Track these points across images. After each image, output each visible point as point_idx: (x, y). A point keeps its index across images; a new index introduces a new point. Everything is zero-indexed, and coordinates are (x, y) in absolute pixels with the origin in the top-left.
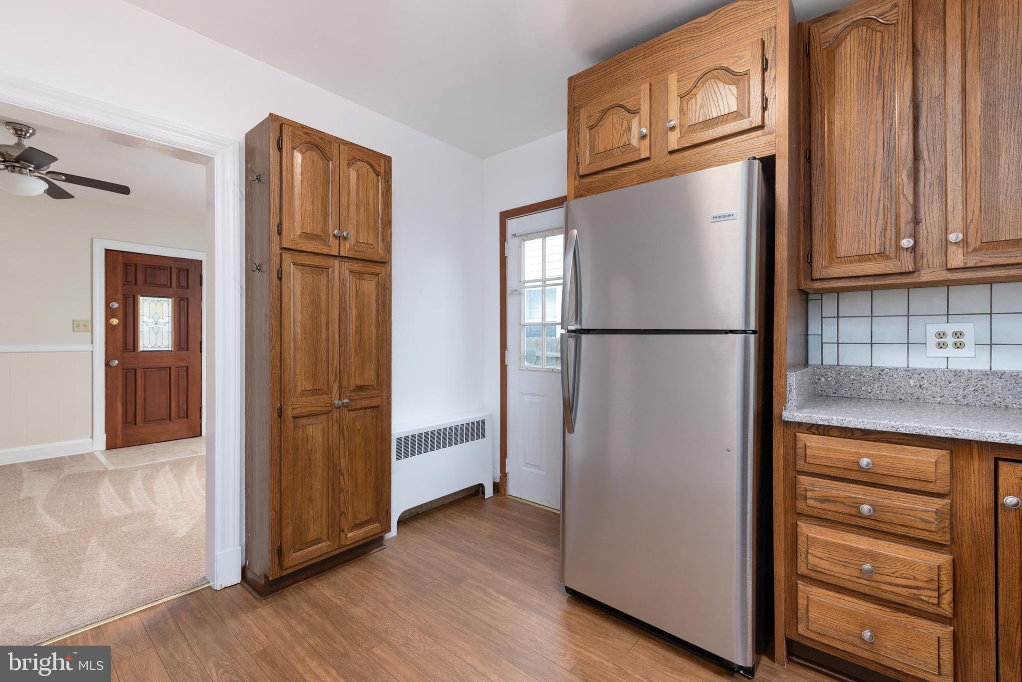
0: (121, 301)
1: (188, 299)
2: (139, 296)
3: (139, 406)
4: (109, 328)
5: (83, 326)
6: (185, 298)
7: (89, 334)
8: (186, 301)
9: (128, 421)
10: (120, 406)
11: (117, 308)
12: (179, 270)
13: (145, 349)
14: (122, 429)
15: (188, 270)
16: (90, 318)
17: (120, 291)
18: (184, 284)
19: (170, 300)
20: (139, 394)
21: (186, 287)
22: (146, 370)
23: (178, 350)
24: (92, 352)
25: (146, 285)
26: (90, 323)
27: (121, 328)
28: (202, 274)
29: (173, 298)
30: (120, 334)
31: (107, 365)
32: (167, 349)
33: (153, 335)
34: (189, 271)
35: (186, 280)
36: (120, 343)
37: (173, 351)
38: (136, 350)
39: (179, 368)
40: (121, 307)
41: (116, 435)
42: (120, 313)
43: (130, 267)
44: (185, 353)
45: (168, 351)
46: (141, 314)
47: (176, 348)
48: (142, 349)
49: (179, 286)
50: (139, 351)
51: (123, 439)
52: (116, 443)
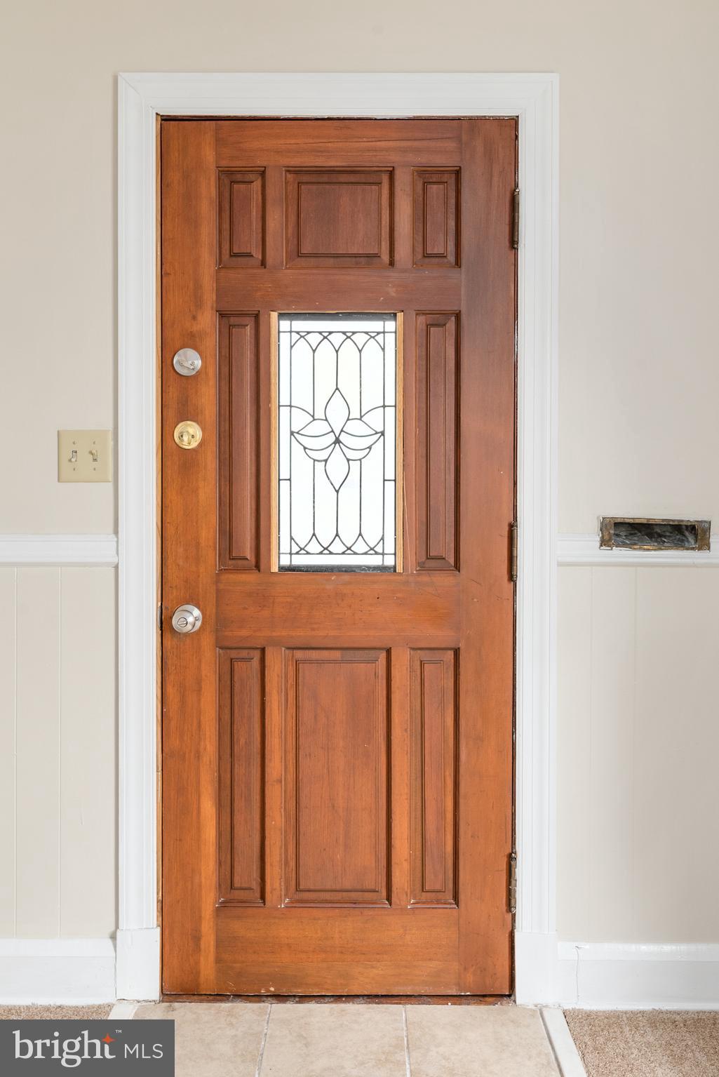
0: (211, 342)
1: (458, 316)
2: (274, 315)
3: (276, 819)
4: (170, 457)
5: (86, 457)
6: (446, 314)
7: (110, 486)
8: (451, 325)
9: (237, 884)
10: (208, 808)
11: (195, 378)
12: (426, 176)
13: (299, 561)
14: (218, 911)
15: (458, 173)
16: (110, 427)
17: (209, 298)
18: (441, 243)
19: (390, 325)
20: (275, 767)
21: (451, 258)
22: (299, 654)
23: (422, 567)
24: (117, 567)
25: (303, 262)
26: (110, 436)
27: (210, 463)
28: (517, 186)
29: (400, 316)
30: (207, 490)
31: (164, 624)
32: (376, 560)
33: (326, 492)
34: (465, 176)
35: (452, 223)
36: (208, 531)
37: (399, 569)
38: (262, 567)
39: (425, 656)
40: (212, 371)
41: (197, 938)
42: (208, 397)
43: (242, 186)
44: (444, 580)
45: (383, 569)
46: (284, 400)
47: (412, 559)
48: (285, 561)
49: (426, 256)
50: (275, 569)
51: (218, 960)
52: (198, 973)
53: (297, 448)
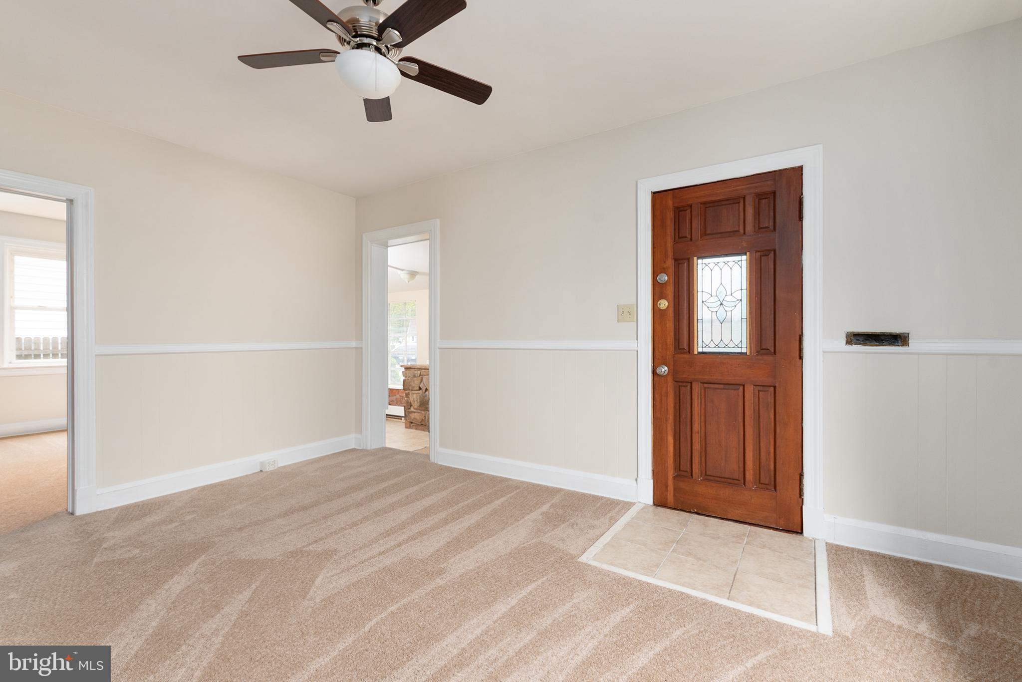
0: (671, 270)
1: (775, 251)
2: (695, 258)
3: (697, 447)
4: (657, 315)
5: (627, 313)
6: (769, 251)
7: (635, 323)
8: (772, 255)
9: (681, 470)
10: (670, 439)
11: (666, 283)
12: (760, 197)
13: (706, 350)
14: (674, 478)
15: (774, 193)
16: (635, 303)
17: (670, 254)
18: (767, 222)
19: (744, 257)
20: (696, 427)
21: (772, 228)
22: (706, 385)
23: (759, 353)
24: (637, 352)
25: (707, 237)
26: (635, 306)
27: (671, 313)
28: (802, 195)
29: (748, 253)
30: (670, 324)
31: (654, 372)
32: (739, 350)
33: (717, 324)
34: (778, 194)
35: (772, 214)
36: (670, 339)
37: (748, 354)
38: (691, 351)
39: (761, 388)
40: (671, 281)
41: (667, 486)
42: (670, 291)
43: (682, 212)
44: (769, 358)
45: (741, 353)
46: (700, 289)
47: (754, 349)
48: (700, 350)
49: (760, 228)
50: (696, 353)
51: (674, 495)
52: (667, 499)
53: (705, 308)
